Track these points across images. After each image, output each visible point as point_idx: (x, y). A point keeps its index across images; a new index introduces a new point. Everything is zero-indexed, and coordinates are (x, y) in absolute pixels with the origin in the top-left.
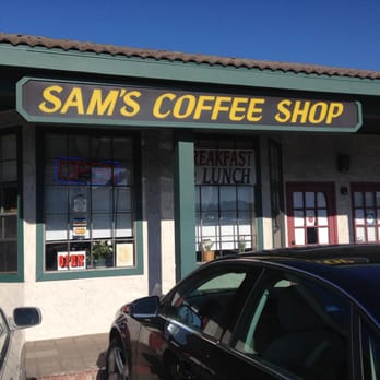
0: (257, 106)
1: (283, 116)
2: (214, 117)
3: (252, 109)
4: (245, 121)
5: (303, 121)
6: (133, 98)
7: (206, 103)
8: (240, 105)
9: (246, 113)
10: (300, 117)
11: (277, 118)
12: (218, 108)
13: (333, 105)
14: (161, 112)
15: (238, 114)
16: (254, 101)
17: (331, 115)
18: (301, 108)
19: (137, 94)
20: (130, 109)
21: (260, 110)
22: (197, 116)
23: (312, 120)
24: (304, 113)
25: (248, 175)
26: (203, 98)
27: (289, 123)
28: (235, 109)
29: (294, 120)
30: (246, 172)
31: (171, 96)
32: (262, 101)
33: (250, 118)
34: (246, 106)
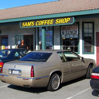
0: (52, 21)
1: (57, 22)
2: (45, 24)
3: (51, 22)
4: (50, 24)
5: (61, 23)
6: (33, 23)
7: (44, 22)
8: (49, 21)
9: (50, 23)
10: (60, 22)
11: (56, 23)
12: (45, 22)
13: (68, 18)
14: (37, 24)
15: (49, 23)
16: (52, 20)
17: (67, 21)
18: (61, 20)
19: (33, 22)
20: (33, 25)
21: (53, 22)
22: (42, 24)
23: (63, 22)
24: (61, 21)
25: (76, 32)
26: (43, 21)
27: (58, 24)
28: (48, 22)
29: (59, 23)
30: (76, 31)
31: (38, 21)
32: (53, 20)
33: (51, 24)
34: (50, 21)
